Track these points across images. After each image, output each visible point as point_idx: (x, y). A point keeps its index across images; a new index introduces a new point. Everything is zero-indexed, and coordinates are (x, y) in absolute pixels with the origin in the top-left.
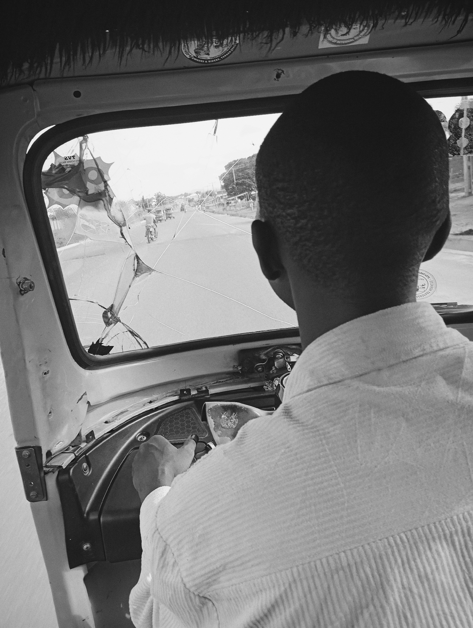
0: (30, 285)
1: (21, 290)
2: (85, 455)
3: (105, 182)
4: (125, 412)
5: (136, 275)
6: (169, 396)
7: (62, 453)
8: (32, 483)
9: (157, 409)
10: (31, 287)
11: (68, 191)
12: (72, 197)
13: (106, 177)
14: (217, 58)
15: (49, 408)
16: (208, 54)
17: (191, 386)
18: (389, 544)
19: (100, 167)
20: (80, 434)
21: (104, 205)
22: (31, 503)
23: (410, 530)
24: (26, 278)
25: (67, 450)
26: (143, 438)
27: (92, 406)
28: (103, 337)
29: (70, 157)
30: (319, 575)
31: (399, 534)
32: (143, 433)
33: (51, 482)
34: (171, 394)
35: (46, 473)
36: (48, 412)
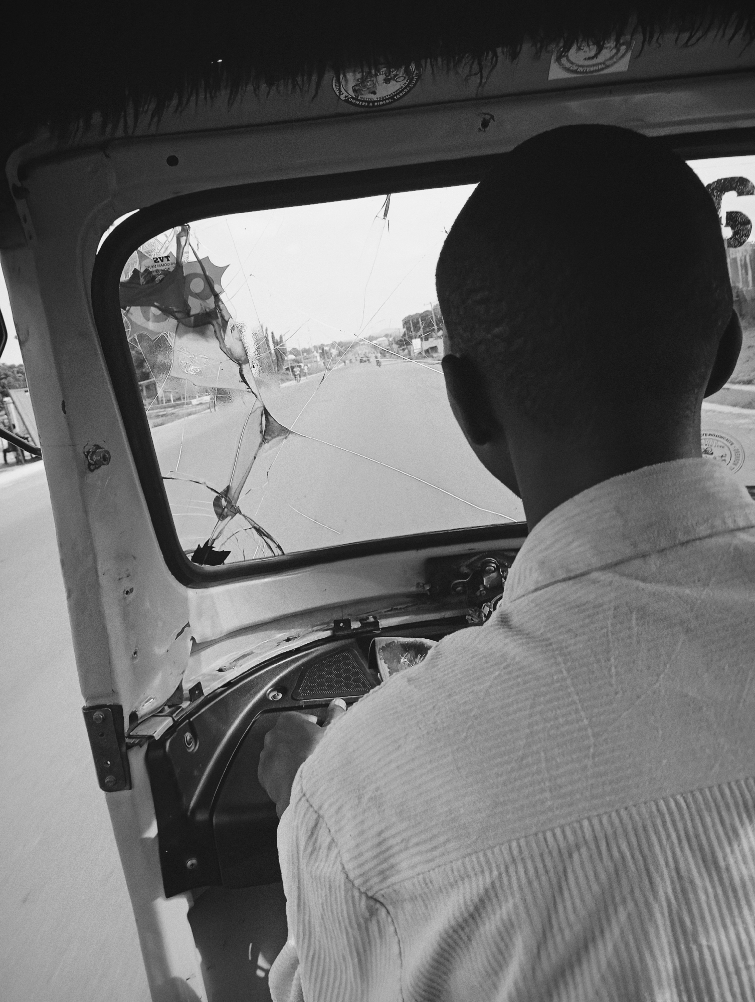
0: (104, 456)
1: (90, 464)
2: (188, 721)
3: (216, 296)
4: (249, 654)
5: (264, 440)
6: (317, 631)
7: (154, 716)
8: (109, 762)
9: (298, 650)
10: (106, 459)
11: (160, 310)
12: (166, 320)
13: (217, 288)
14: (388, 99)
15: (134, 646)
16: (374, 93)
17: (351, 615)
18: (659, 810)
19: (207, 273)
20: (180, 687)
21: (215, 332)
22: (107, 794)
23: (692, 792)
24: (98, 445)
25: (160, 712)
26: (278, 695)
27: (200, 644)
28: (214, 538)
29: (163, 257)
30: (550, 852)
31: (673, 796)
32: (277, 687)
33: (137, 760)
34: (319, 627)
35: (130, 747)
36: (133, 653)
